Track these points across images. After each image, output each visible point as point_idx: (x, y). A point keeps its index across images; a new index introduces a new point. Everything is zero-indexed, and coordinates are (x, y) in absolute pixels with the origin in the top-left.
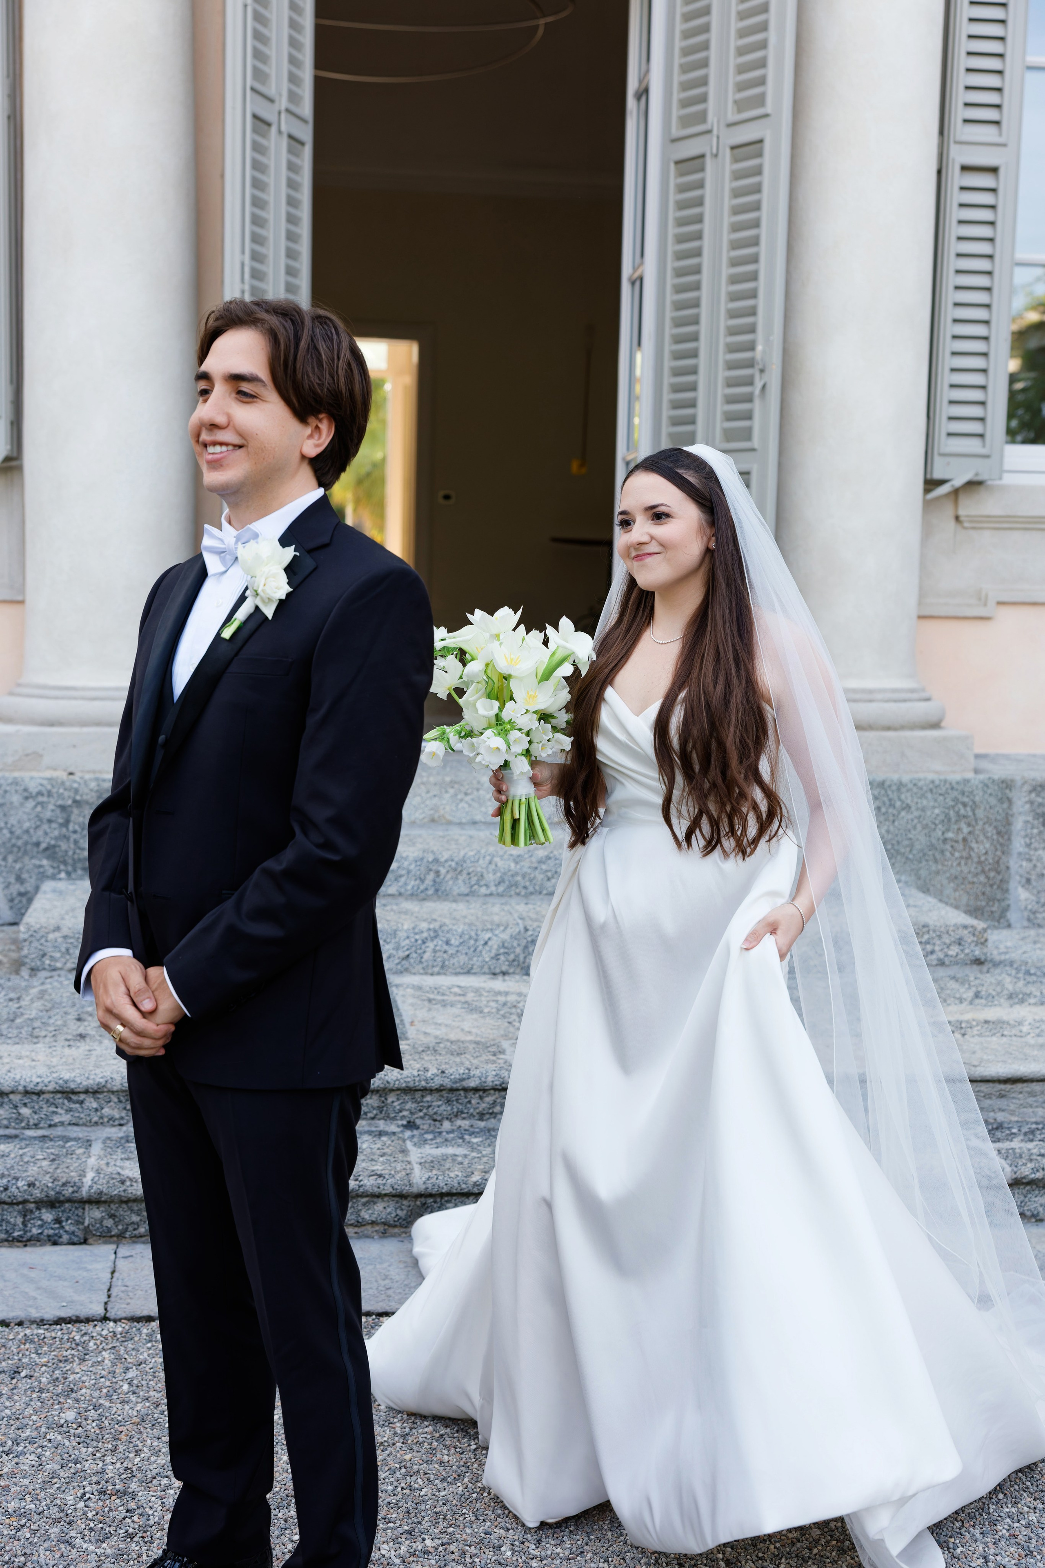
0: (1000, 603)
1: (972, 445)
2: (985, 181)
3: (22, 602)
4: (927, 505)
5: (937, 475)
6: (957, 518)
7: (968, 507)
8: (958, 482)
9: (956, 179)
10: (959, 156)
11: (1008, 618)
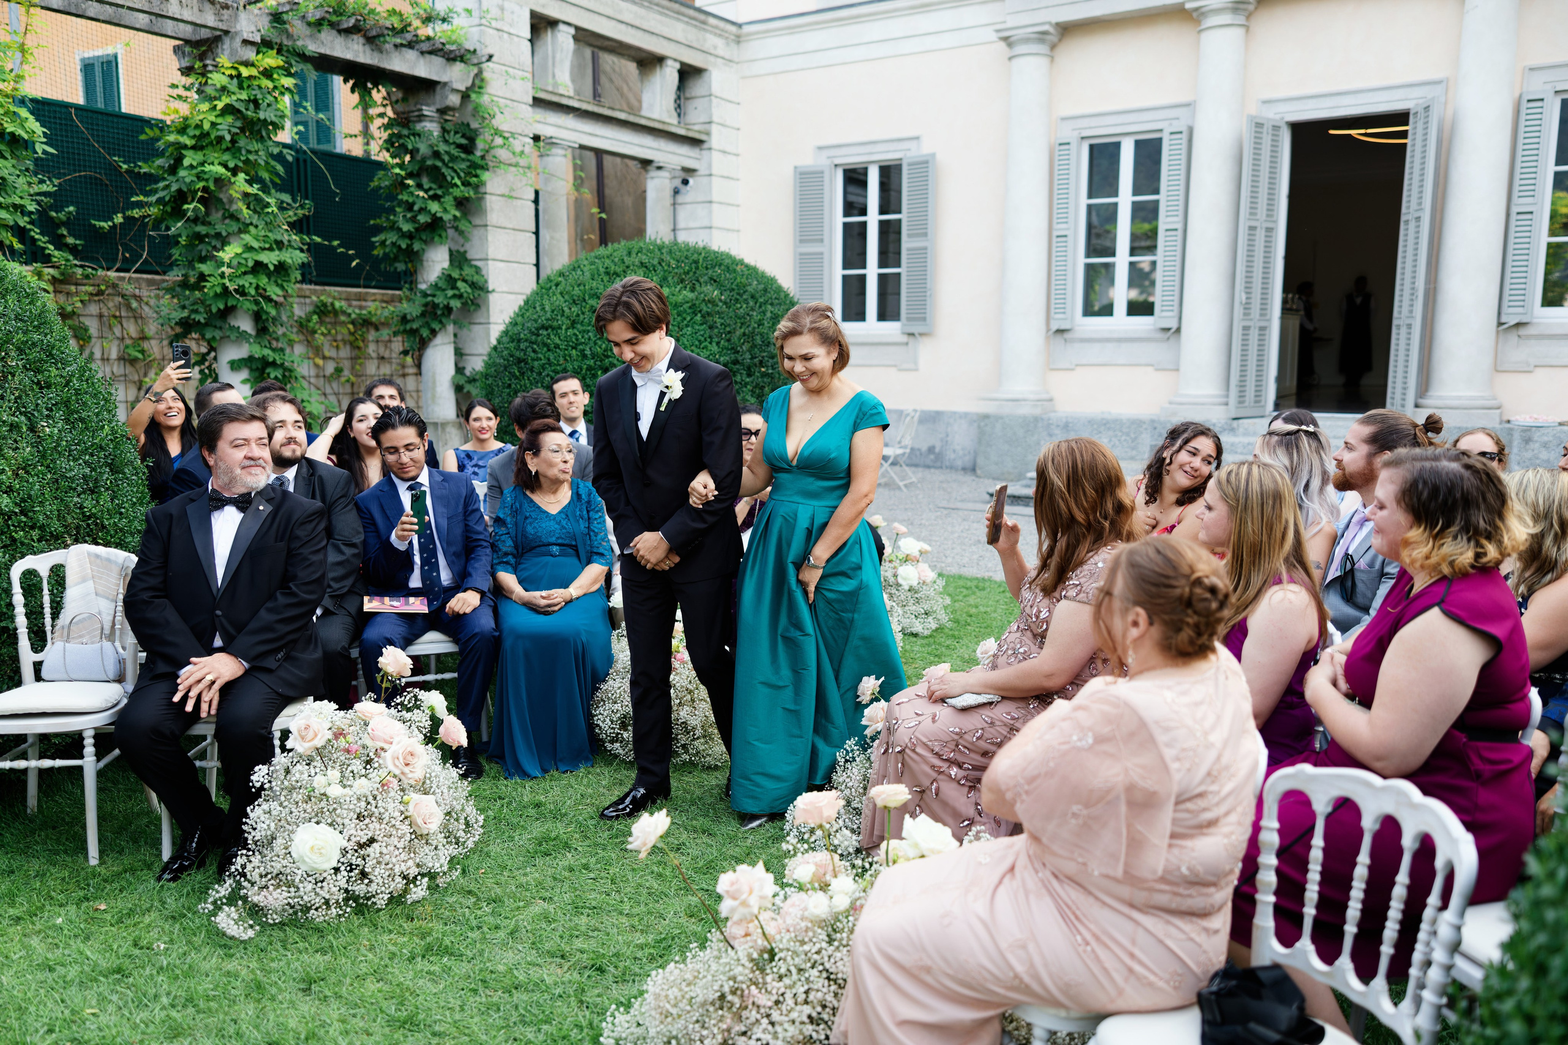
0: (1536, 366)
1: (1520, 310)
2: (1528, 216)
3: (1177, 370)
4: (1498, 332)
5: (1503, 320)
6: (1519, 336)
7: (1523, 331)
8: (1513, 323)
9: (1514, 217)
10: (1515, 209)
11: (1538, 370)
